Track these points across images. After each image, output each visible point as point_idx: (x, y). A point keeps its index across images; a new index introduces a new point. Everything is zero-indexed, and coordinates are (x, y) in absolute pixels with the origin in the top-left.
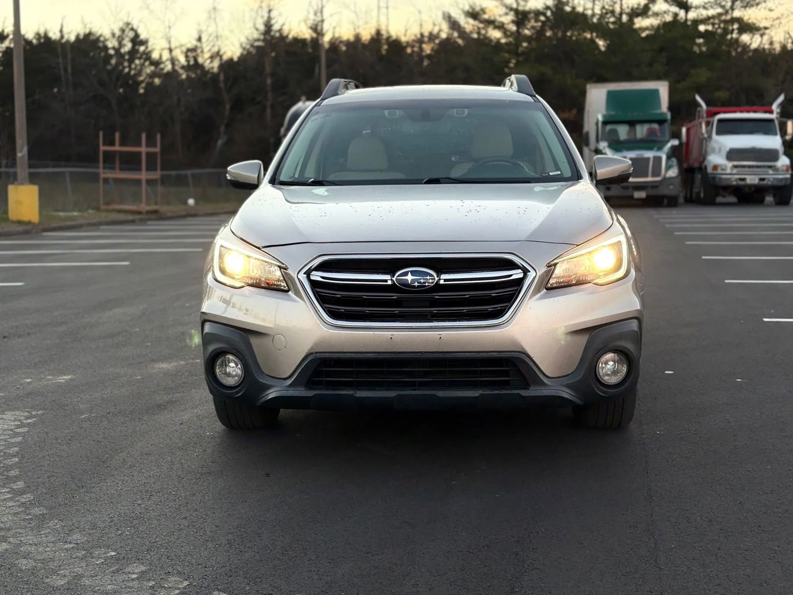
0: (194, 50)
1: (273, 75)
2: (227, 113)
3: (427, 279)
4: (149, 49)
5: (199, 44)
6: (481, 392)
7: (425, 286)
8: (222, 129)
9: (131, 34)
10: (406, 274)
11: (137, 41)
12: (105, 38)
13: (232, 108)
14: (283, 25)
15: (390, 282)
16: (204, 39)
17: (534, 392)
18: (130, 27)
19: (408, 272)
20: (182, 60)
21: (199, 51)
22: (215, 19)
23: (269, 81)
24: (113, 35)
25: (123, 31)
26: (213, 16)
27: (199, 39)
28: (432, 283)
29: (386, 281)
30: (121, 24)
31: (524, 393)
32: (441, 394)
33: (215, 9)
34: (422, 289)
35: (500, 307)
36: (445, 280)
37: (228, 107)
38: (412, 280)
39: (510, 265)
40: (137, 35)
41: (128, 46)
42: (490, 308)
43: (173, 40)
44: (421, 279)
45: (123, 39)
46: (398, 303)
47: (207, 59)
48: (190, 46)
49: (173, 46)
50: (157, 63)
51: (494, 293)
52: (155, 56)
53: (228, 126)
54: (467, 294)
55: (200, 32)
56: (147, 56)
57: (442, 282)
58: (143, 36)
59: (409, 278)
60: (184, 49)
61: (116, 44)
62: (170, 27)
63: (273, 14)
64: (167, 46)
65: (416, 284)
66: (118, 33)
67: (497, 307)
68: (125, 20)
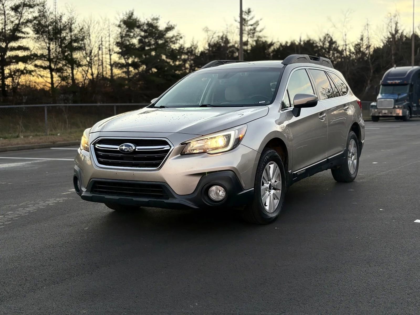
0: (358, 45)
1: (395, 54)
2: (371, 74)
3: (130, 148)
4: (337, 45)
5: (361, 42)
6: (149, 199)
7: (129, 151)
8: (369, 82)
9: (329, 39)
10: (123, 146)
11: (332, 42)
12: (316, 42)
13: (374, 72)
14: (404, 30)
15: (118, 149)
16: (364, 39)
17: (170, 201)
18: (328, 36)
19: (123, 145)
20: (353, 50)
21: (361, 45)
22: (367, 30)
23: (393, 58)
24: (320, 40)
25: (325, 38)
26: (367, 28)
27: (362, 39)
28: (132, 150)
29: (117, 149)
30: (324, 35)
31: (166, 201)
32: (135, 199)
33: (367, 24)
34: (128, 153)
35: (159, 162)
36: (138, 149)
37: (372, 71)
38: (125, 148)
39: (165, 143)
40: (332, 40)
41: (327, 45)
42: (154, 162)
43: (347, 41)
44: (127, 148)
45: (325, 42)
46: (121, 158)
47: (365, 49)
48: (357, 43)
49: (347, 43)
50: (341, 52)
51: (156, 155)
52: (340, 49)
53: (371, 81)
54: (146, 155)
55: (362, 36)
56: (336, 50)
57: (137, 150)
58: (334, 40)
59: (124, 147)
60: (354, 45)
61: (321, 44)
62: (346, 35)
63: (398, 25)
64: (345, 44)
65: (126, 150)
66: (322, 39)
67: (157, 162)
68: (326, 33)
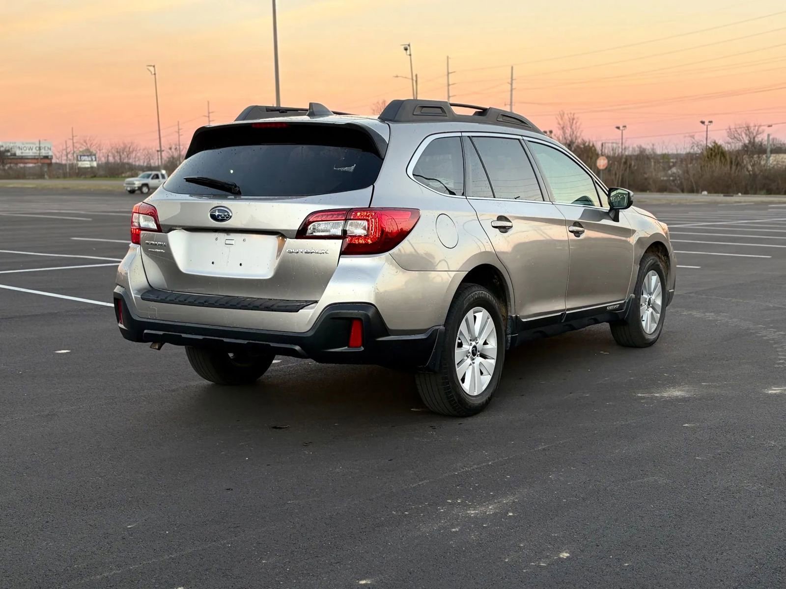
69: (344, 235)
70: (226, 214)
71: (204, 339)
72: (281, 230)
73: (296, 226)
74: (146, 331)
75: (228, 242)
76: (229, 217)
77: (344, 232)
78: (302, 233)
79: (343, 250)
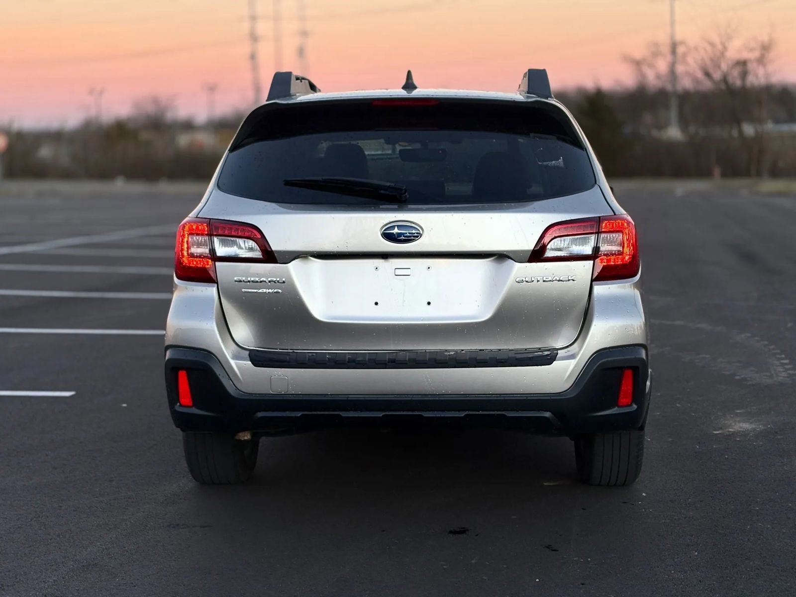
69: (595, 255)
70: (414, 232)
71: (383, 416)
72: (505, 251)
73: (530, 245)
74: (260, 414)
75: (398, 272)
76: (418, 236)
77: (596, 249)
78: (537, 255)
79: (596, 274)
